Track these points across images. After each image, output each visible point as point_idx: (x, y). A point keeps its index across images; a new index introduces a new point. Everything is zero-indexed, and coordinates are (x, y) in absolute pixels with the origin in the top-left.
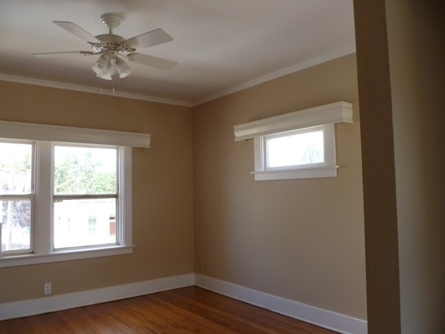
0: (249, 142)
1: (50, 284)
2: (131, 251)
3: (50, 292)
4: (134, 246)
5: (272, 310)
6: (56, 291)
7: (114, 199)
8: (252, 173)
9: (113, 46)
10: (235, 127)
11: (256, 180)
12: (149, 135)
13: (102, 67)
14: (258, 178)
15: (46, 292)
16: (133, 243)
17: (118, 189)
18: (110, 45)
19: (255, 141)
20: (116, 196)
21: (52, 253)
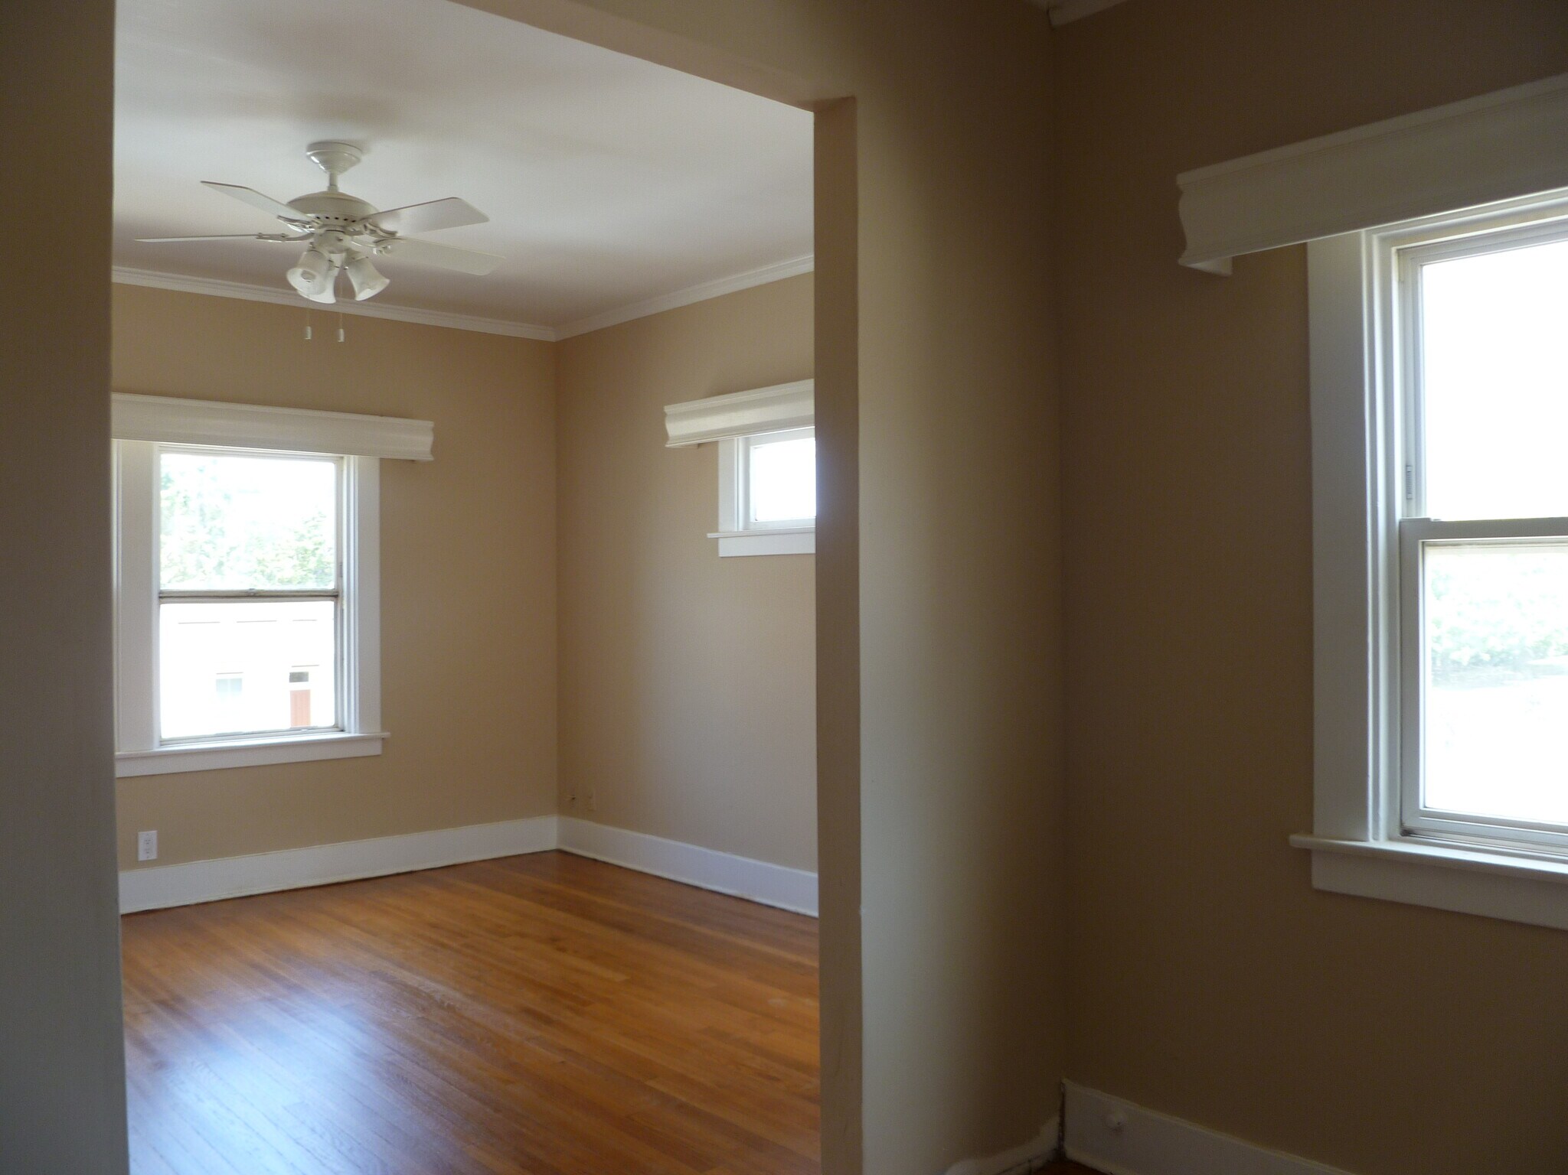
0: (706, 451)
1: (153, 834)
2: (375, 749)
3: (153, 856)
4: (386, 734)
5: (758, 899)
6: (169, 854)
7: (329, 605)
8: (710, 535)
9: (341, 222)
10: (668, 409)
11: (722, 554)
12: (430, 424)
13: (313, 277)
14: (727, 549)
15: (142, 857)
16: (384, 728)
17: (340, 575)
18: (332, 221)
19: (721, 448)
20: (335, 596)
21: (157, 749)
